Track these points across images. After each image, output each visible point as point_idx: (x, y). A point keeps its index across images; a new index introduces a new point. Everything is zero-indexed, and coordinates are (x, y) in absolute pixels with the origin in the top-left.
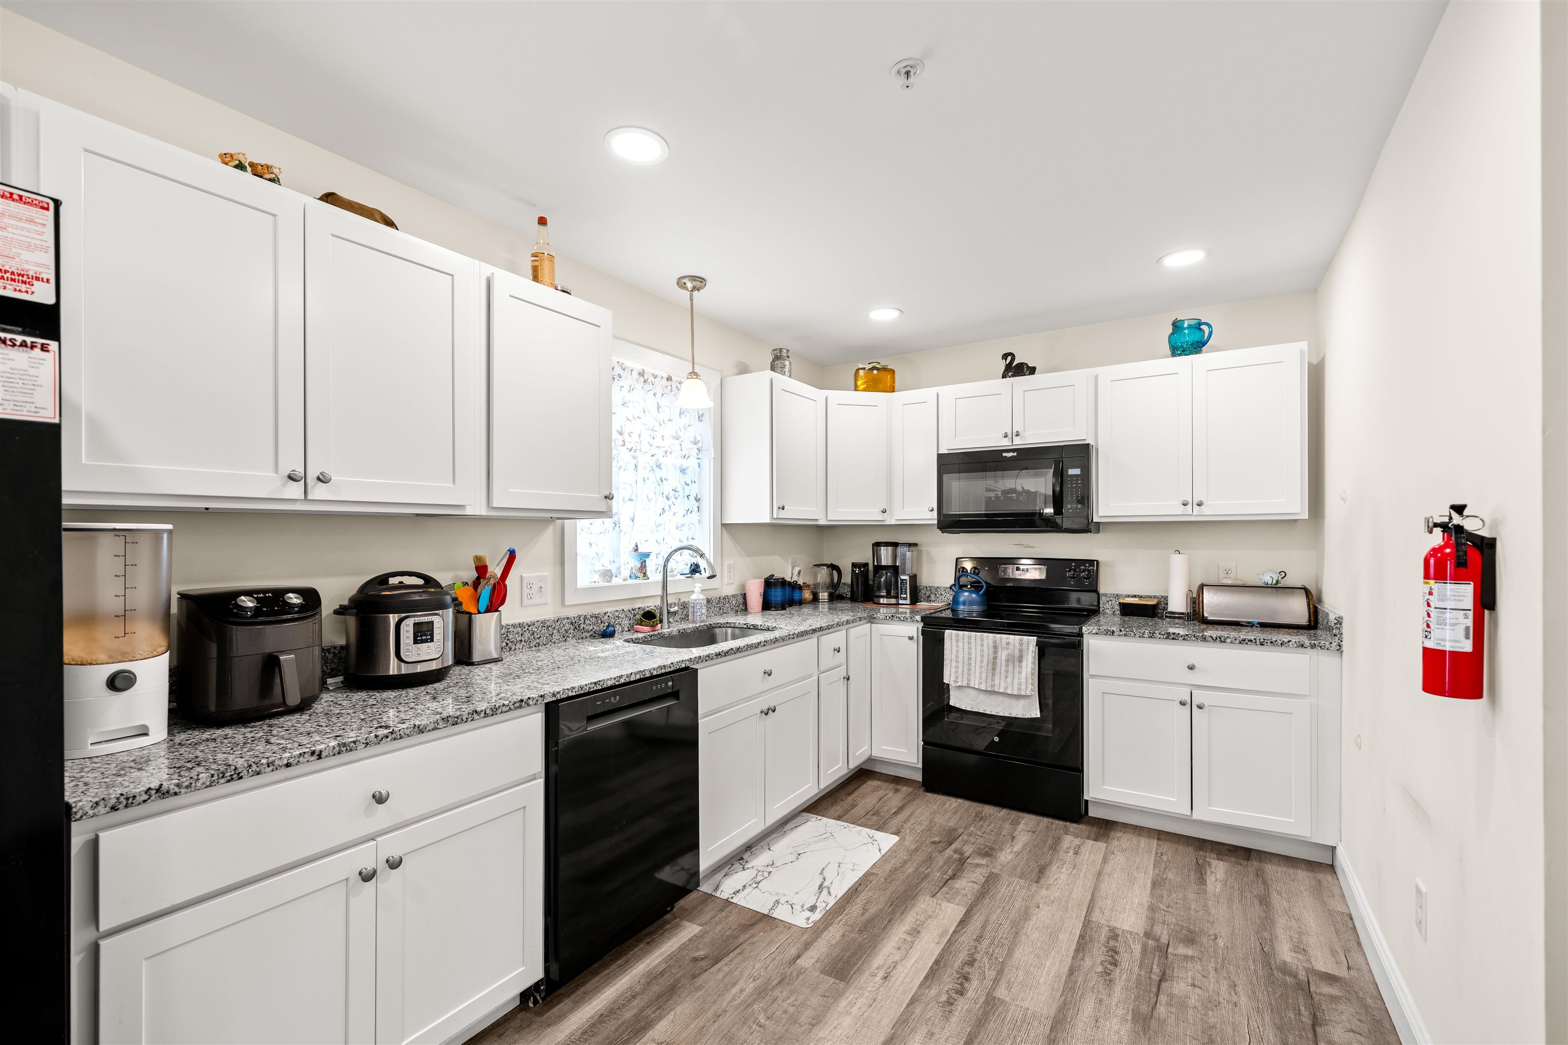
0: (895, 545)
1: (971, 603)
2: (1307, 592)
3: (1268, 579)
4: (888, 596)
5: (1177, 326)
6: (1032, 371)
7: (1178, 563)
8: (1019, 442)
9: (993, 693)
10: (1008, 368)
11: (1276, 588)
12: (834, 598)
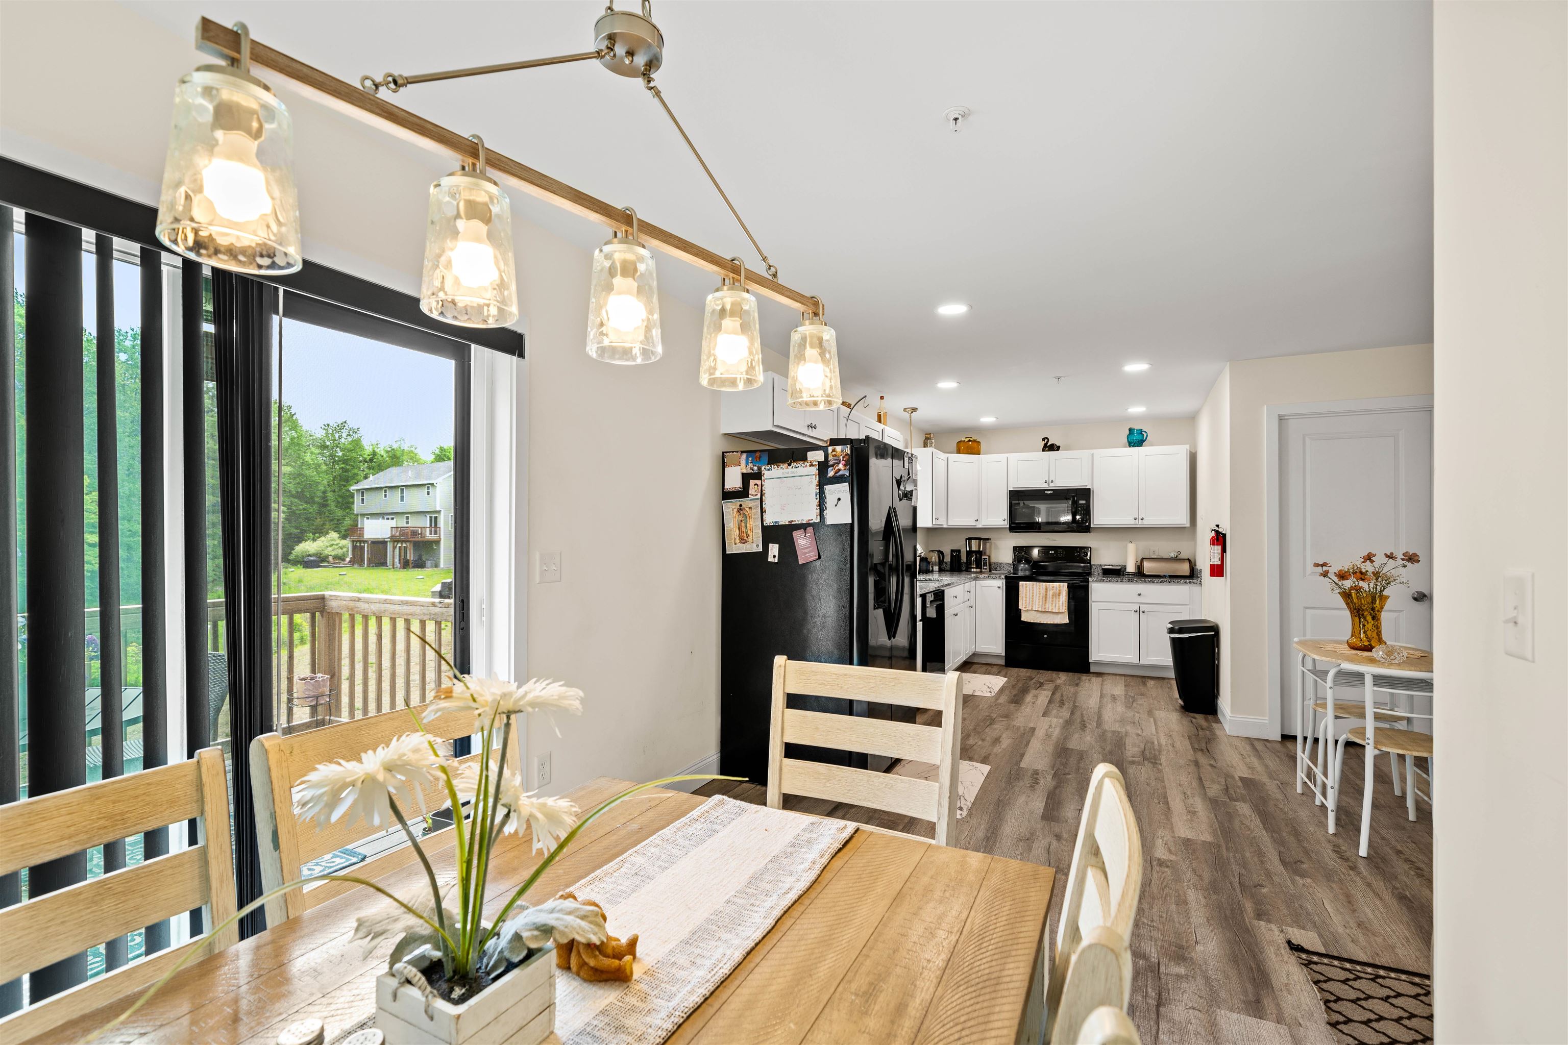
0: (980, 539)
1: (1026, 570)
2: (1189, 561)
3: (1173, 555)
4: (977, 568)
5: (1131, 430)
6: (1058, 448)
7: (1131, 548)
8: (1053, 486)
9: (1045, 612)
10: (1045, 446)
11: (1176, 559)
12: (941, 570)
